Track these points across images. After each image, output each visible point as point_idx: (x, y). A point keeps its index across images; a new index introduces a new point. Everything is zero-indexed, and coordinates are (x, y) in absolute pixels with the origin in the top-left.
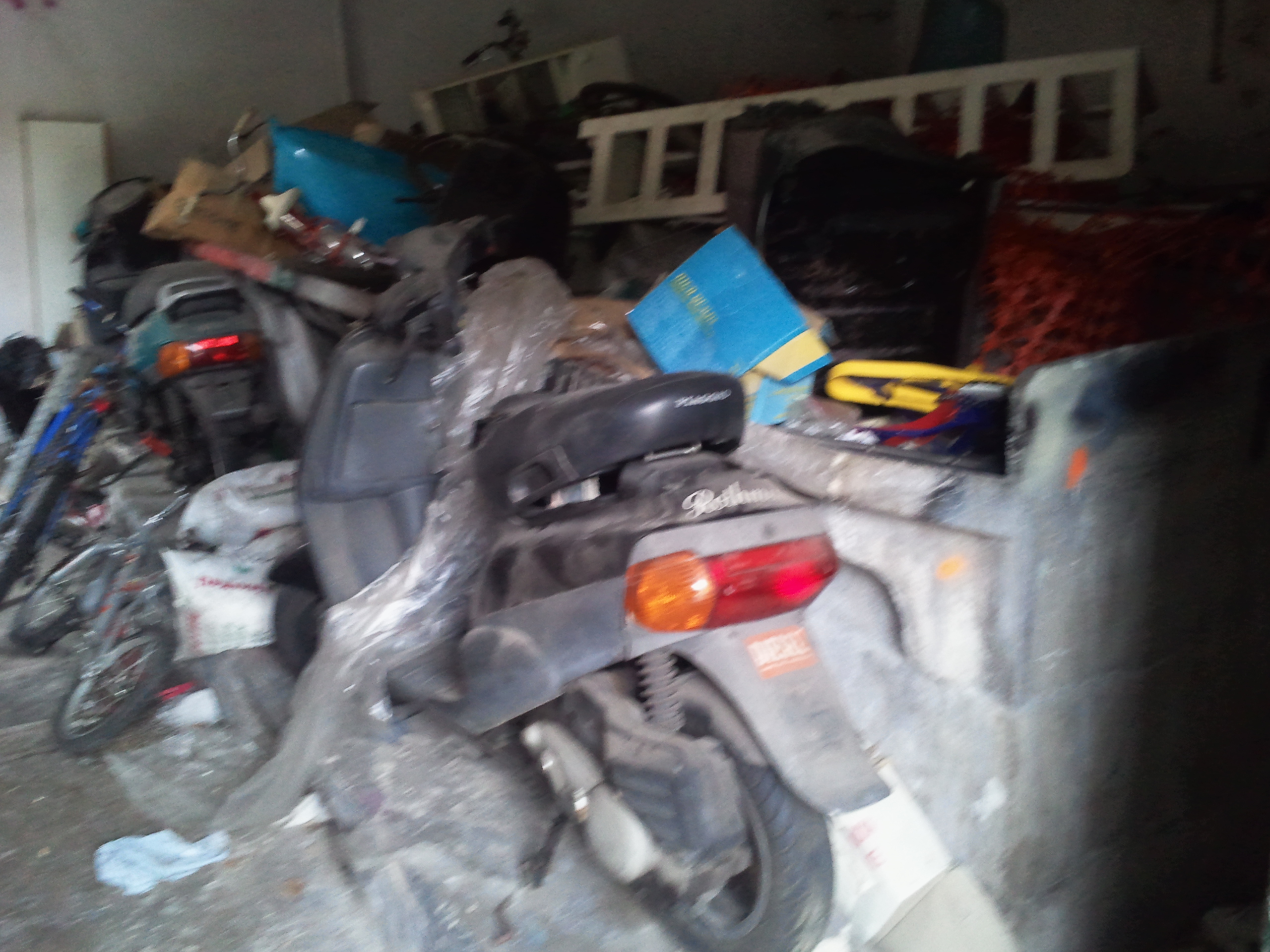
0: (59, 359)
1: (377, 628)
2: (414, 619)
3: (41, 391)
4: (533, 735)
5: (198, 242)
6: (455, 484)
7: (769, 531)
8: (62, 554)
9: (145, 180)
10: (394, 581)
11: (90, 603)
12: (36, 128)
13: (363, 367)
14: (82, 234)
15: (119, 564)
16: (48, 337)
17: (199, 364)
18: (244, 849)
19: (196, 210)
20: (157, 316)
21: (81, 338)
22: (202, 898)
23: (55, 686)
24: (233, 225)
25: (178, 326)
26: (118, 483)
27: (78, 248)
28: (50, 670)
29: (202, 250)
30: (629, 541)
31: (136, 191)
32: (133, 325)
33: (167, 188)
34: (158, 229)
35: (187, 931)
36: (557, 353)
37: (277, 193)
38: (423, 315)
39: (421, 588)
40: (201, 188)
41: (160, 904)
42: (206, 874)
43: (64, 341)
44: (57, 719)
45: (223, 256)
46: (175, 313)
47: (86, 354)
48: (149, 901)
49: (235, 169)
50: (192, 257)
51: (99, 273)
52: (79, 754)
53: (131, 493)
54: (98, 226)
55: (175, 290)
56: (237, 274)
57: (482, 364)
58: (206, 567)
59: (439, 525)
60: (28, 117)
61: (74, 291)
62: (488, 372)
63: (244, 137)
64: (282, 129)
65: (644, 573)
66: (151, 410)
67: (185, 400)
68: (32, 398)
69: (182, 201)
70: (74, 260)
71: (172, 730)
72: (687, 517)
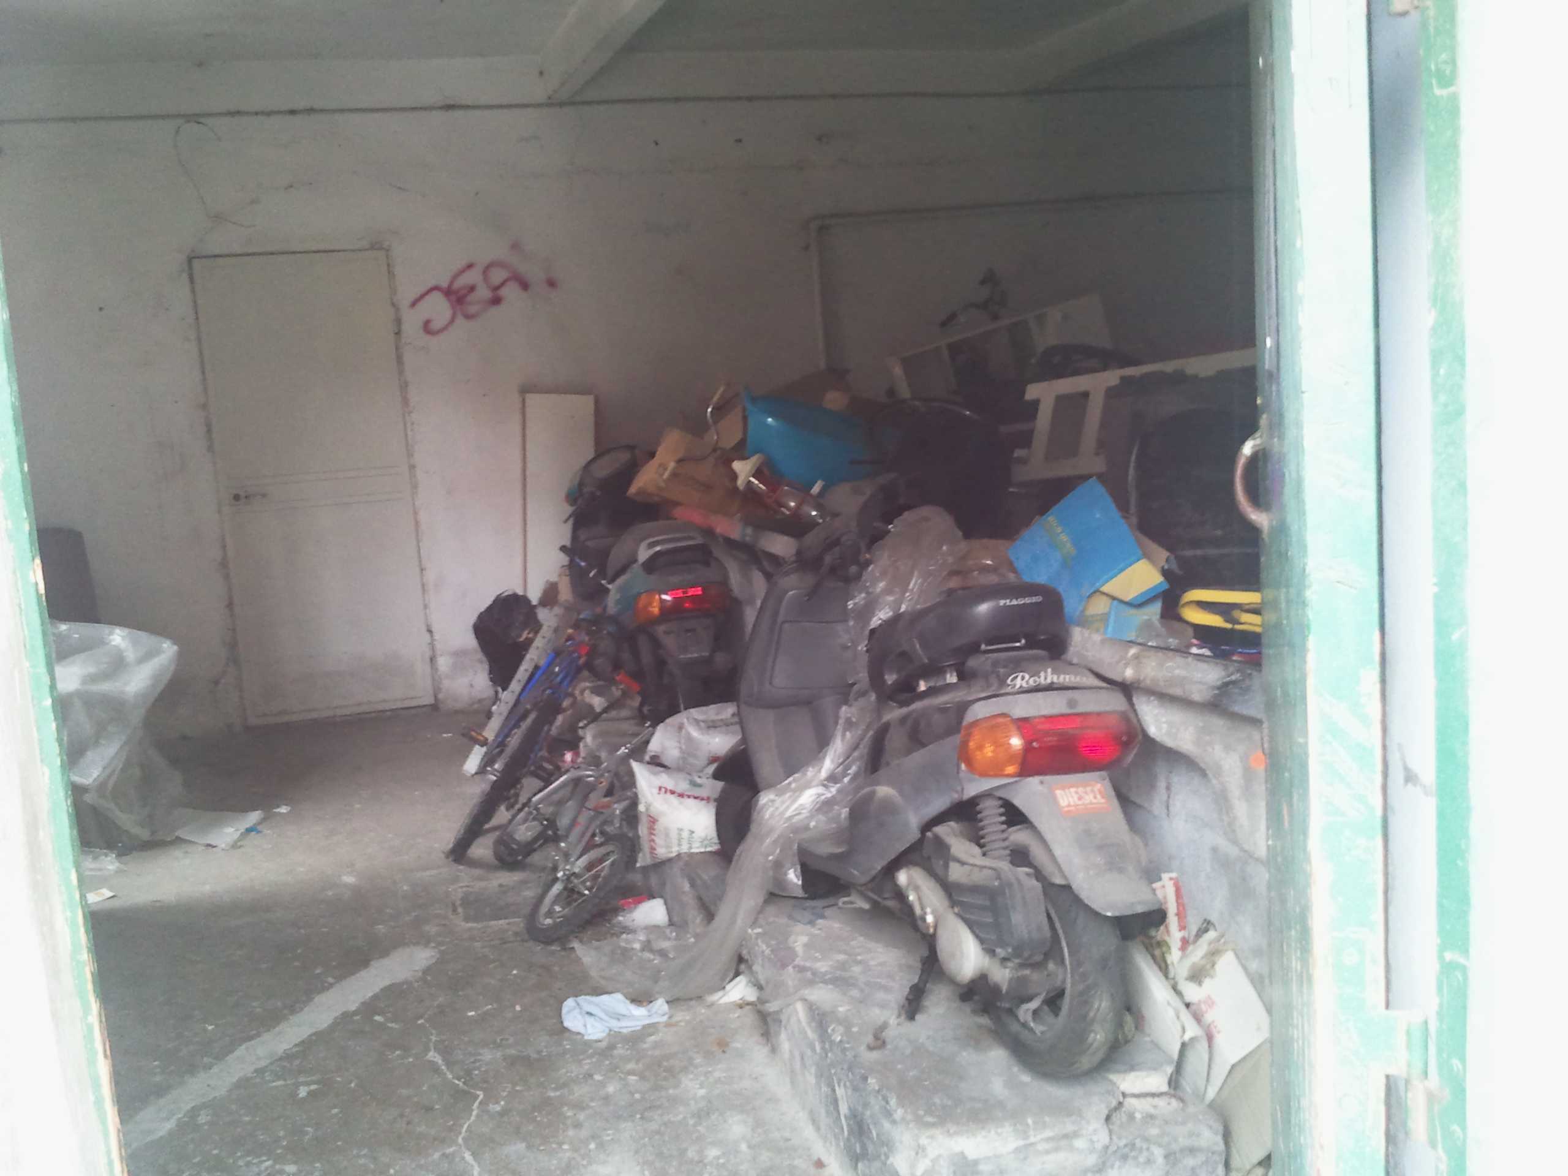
0: (545, 616)
1: (796, 810)
2: (825, 806)
3: (529, 643)
4: (902, 877)
5: (676, 504)
6: (863, 694)
7: (1071, 703)
8: (539, 783)
9: (630, 448)
10: (810, 772)
11: (563, 822)
12: (532, 399)
13: (791, 593)
14: (572, 498)
15: (592, 788)
16: (534, 595)
17: (669, 613)
18: (682, 1016)
19: (674, 474)
20: (636, 568)
21: (565, 593)
22: (645, 1046)
23: (530, 893)
24: (707, 488)
25: (653, 577)
26: (591, 726)
27: (569, 509)
28: (524, 882)
29: (677, 512)
30: (963, 708)
31: (622, 458)
32: (612, 581)
33: (652, 455)
34: (642, 492)
35: (630, 1066)
36: (953, 583)
37: (744, 458)
38: (837, 549)
39: (833, 778)
40: (680, 455)
41: (611, 1047)
42: (650, 1029)
43: (550, 596)
44: (532, 917)
45: (697, 518)
46: (650, 566)
47: (568, 609)
48: (604, 1044)
49: (712, 436)
50: (668, 517)
51: (583, 535)
52: (550, 942)
53: (601, 734)
54: (587, 490)
55: (651, 545)
56: (709, 532)
57: (888, 591)
58: (665, 779)
59: (849, 724)
60: (525, 390)
61: (563, 549)
62: (890, 598)
63: (721, 410)
64: (754, 400)
65: (972, 730)
66: (626, 655)
67: (656, 644)
68: (519, 651)
69: (663, 466)
70: (566, 521)
71: (627, 930)
72: (1009, 689)
